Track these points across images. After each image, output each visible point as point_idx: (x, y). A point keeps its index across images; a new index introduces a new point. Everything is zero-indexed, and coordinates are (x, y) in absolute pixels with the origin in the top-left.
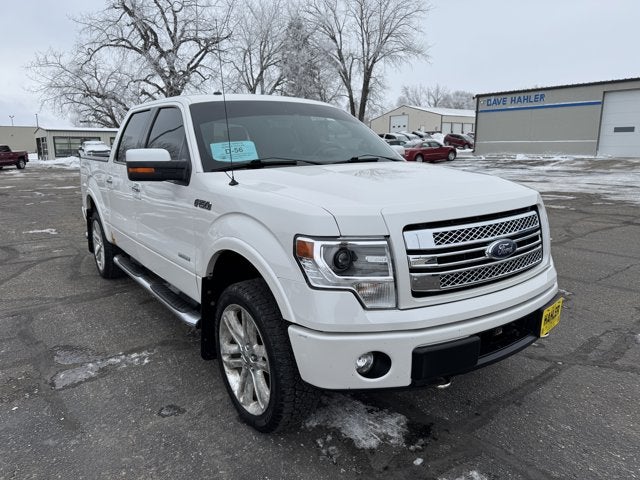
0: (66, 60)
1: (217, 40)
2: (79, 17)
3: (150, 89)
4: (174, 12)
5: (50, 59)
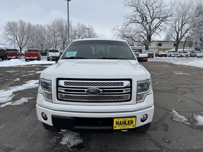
0: (120, 28)
1: (166, 17)
2: (125, 16)
3: (142, 34)
4: (153, 10)
5: (116, 28)
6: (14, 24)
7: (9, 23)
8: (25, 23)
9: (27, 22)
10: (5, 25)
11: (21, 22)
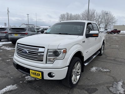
6: (64, 15)
7: (61, 15)
8: (69, 14)
9: (70, 14)
10: (60, 16)
11: (67, 13)
